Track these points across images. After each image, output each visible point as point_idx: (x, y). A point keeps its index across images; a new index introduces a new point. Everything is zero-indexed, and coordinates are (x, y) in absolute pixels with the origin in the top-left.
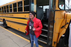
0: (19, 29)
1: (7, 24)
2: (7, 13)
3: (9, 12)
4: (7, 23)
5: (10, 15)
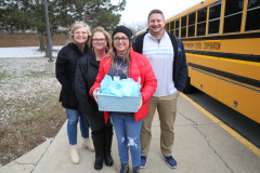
0: (236, 103)
1: (189, 79)
2: (195, 36)
3: (207, 35)
4: (192, 72)
5: (207, 45)
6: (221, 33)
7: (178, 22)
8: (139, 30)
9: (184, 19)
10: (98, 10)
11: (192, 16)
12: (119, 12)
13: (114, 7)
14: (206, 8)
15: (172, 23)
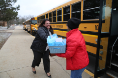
2: (52, 22)
3: (57, 22)
5: (57, 26)
6: (62, 21)
7: (44, 16)
9: (47, 15)
10: (5, 9)
11: (50, 14)
12: (17, 11)
13: (14, 8)
14: (56, 11)
15: (42, 16)
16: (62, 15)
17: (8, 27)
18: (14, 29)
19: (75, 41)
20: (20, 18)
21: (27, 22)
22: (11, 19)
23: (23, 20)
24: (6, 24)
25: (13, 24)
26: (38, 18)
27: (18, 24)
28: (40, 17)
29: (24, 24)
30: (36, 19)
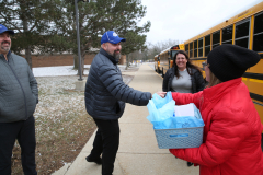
7: (201, 42)
8: (164, 48)
9: (207, 38)
10: (125, 32)
11: (216, 35)
12: (144, 33)
13: (139, 29)
15: (196, 42)
16: (251, 37)
17: (128, 65)
18: (137, 70)
19: (242, 121)
20: (150, 47)
21: (163, 55)
22: (133, 50)
23: (156, 51)
24: (125, 61)
25: (136, 60)
26: (186, 46)
27: (145, 59)
28: (191, 44)
29: (157, 60)
30: (182, 49)
